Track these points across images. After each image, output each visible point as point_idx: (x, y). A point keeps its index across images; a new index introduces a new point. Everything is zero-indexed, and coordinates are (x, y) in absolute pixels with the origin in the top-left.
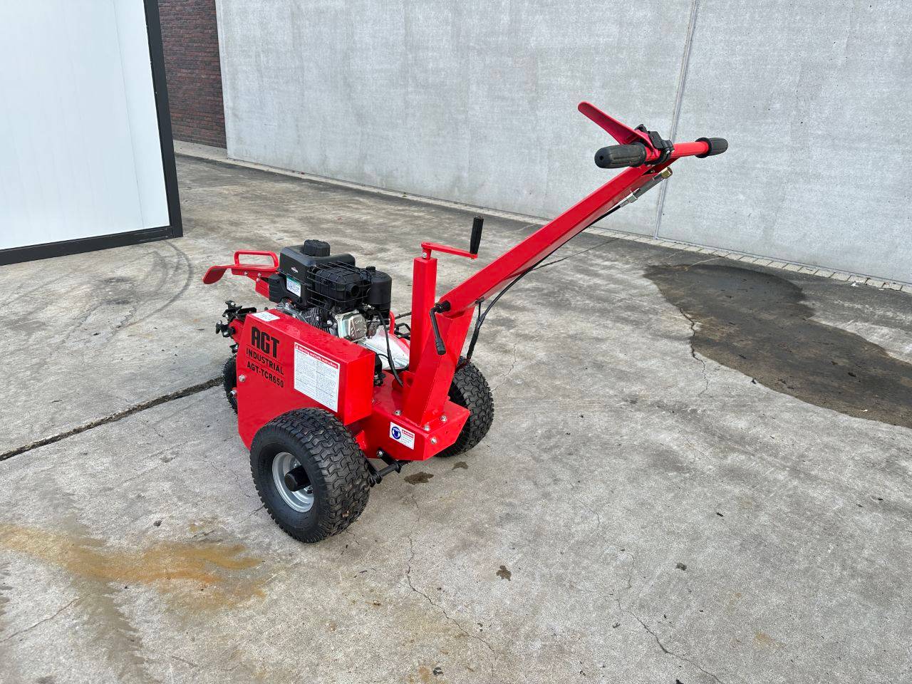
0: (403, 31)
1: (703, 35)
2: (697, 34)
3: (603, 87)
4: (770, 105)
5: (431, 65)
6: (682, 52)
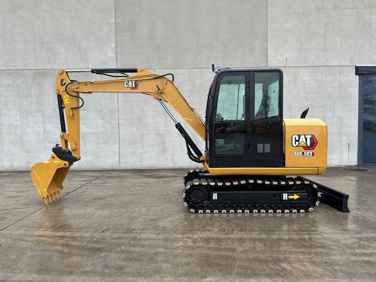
0: (43, 129)
2: (120, 129)
3: (102, 139)
4: (136, 141)
5: (53, 137)
6: (118, 132)
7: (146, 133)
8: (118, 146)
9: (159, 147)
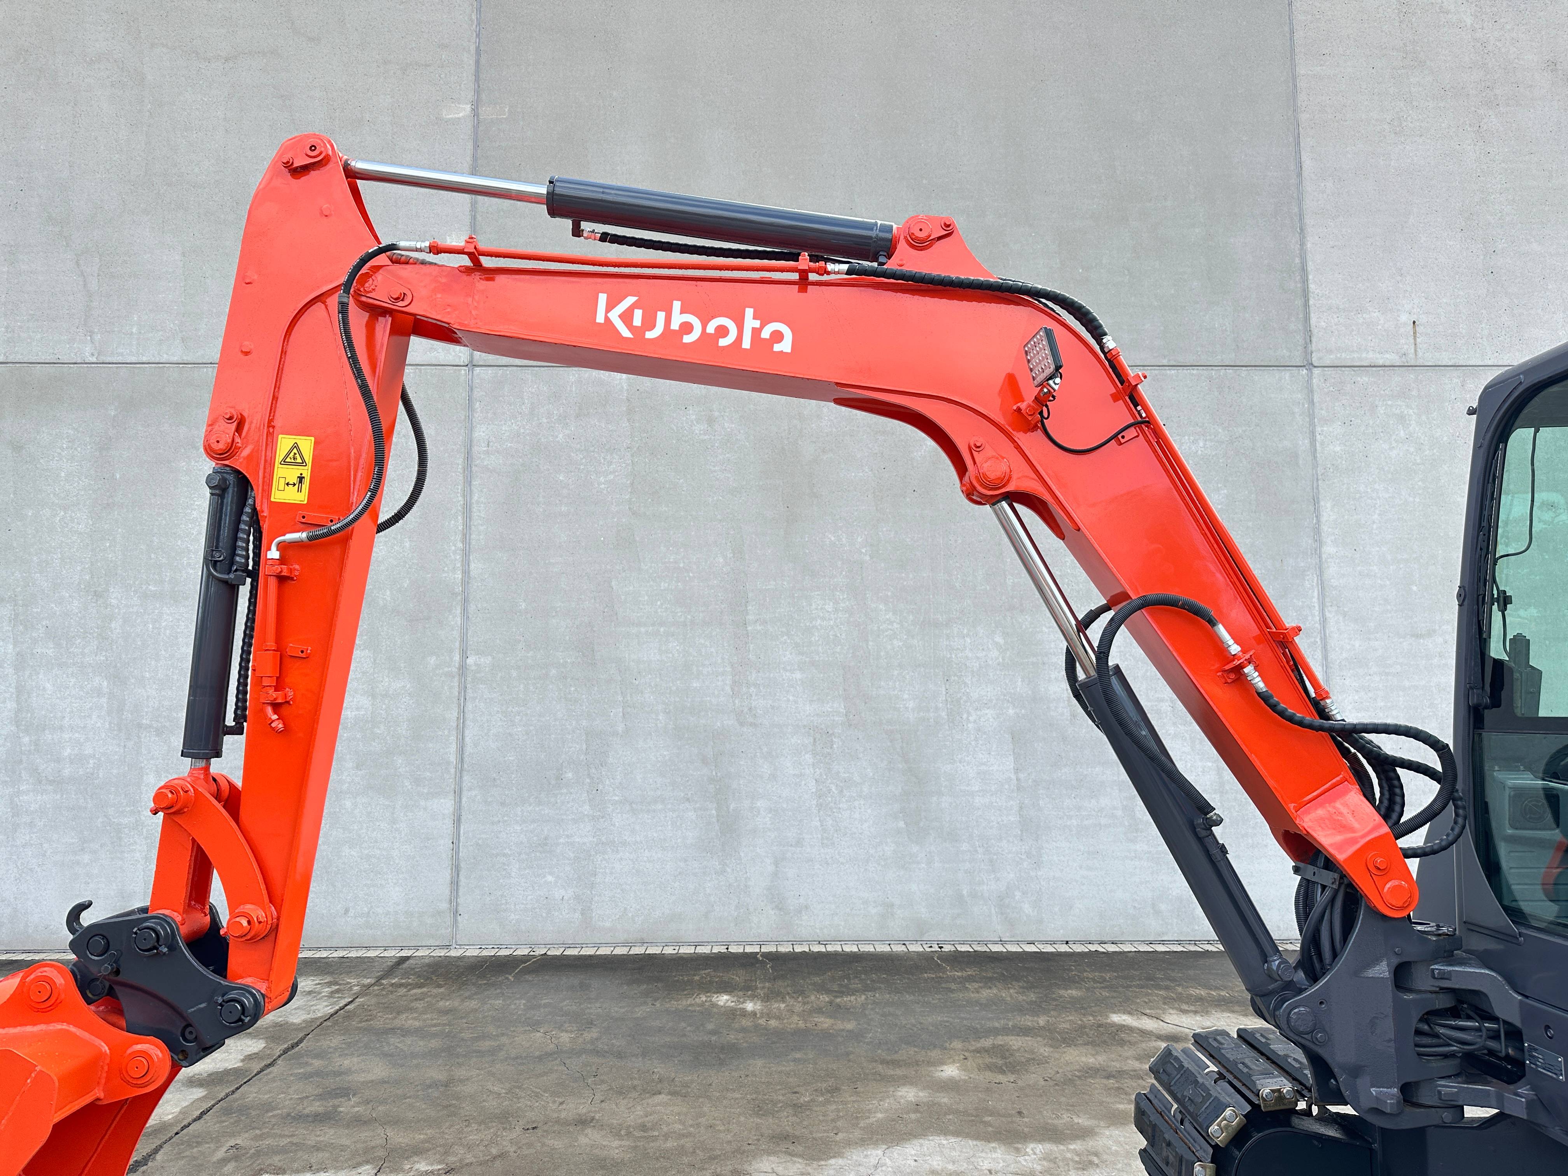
1: (476, 706)
4: (562, 774)
6: (455, 725)
7: (620, 728)
8: (447, 805)
9: (695, 810)
